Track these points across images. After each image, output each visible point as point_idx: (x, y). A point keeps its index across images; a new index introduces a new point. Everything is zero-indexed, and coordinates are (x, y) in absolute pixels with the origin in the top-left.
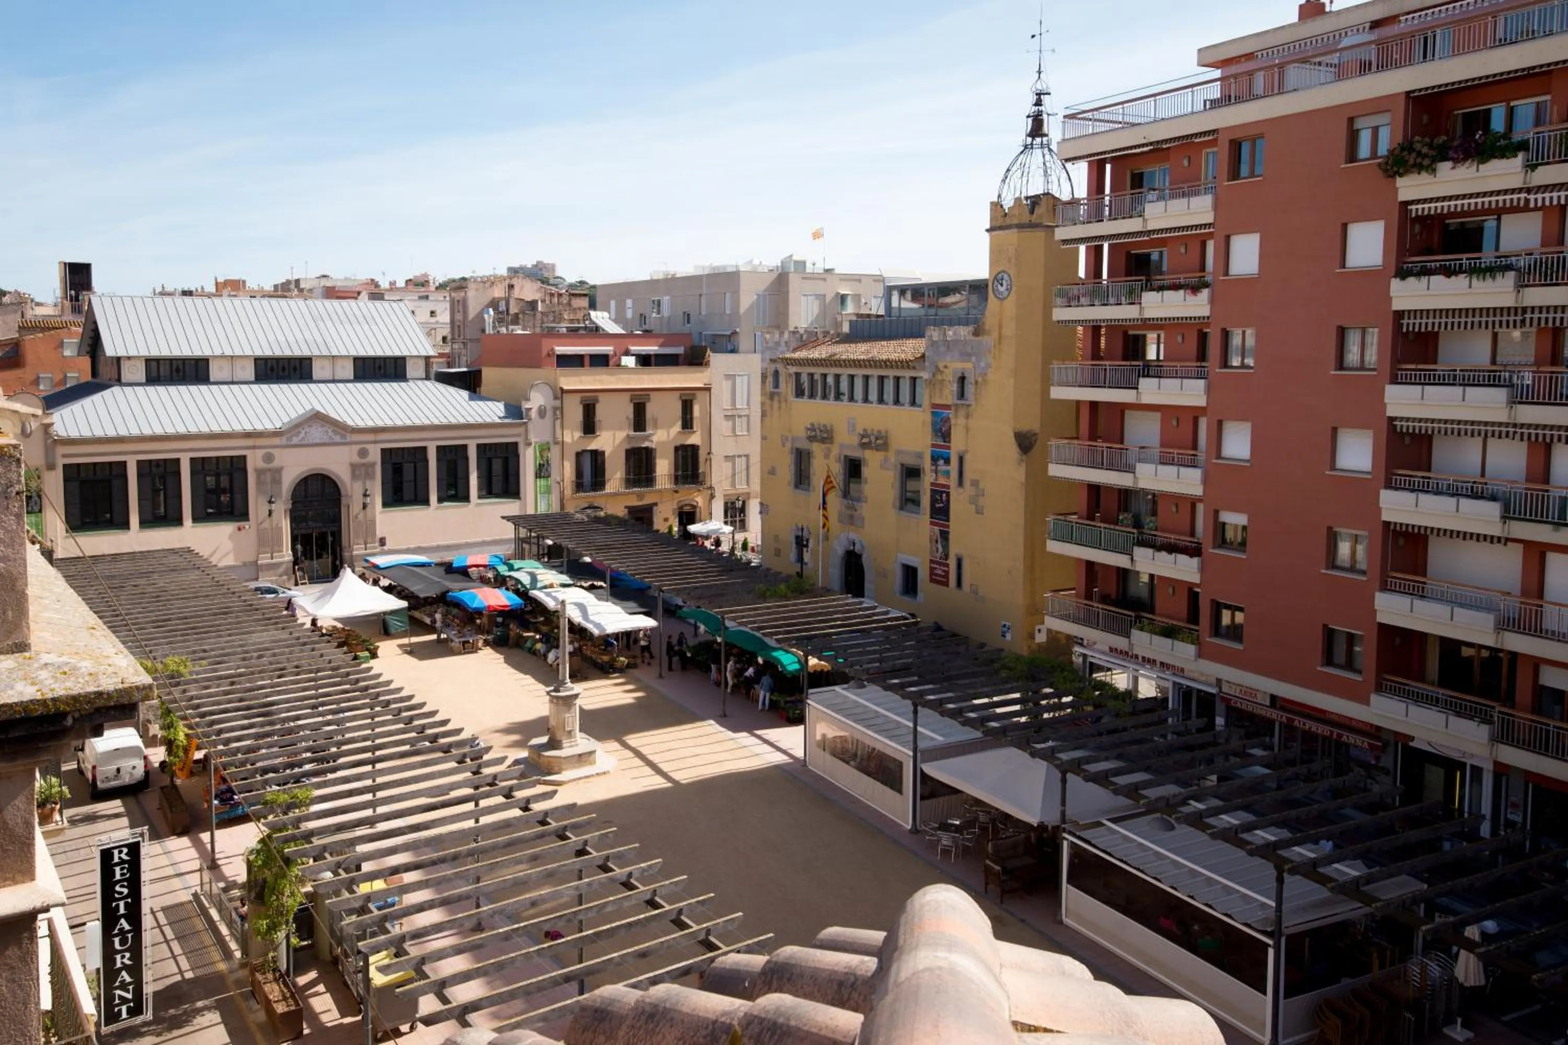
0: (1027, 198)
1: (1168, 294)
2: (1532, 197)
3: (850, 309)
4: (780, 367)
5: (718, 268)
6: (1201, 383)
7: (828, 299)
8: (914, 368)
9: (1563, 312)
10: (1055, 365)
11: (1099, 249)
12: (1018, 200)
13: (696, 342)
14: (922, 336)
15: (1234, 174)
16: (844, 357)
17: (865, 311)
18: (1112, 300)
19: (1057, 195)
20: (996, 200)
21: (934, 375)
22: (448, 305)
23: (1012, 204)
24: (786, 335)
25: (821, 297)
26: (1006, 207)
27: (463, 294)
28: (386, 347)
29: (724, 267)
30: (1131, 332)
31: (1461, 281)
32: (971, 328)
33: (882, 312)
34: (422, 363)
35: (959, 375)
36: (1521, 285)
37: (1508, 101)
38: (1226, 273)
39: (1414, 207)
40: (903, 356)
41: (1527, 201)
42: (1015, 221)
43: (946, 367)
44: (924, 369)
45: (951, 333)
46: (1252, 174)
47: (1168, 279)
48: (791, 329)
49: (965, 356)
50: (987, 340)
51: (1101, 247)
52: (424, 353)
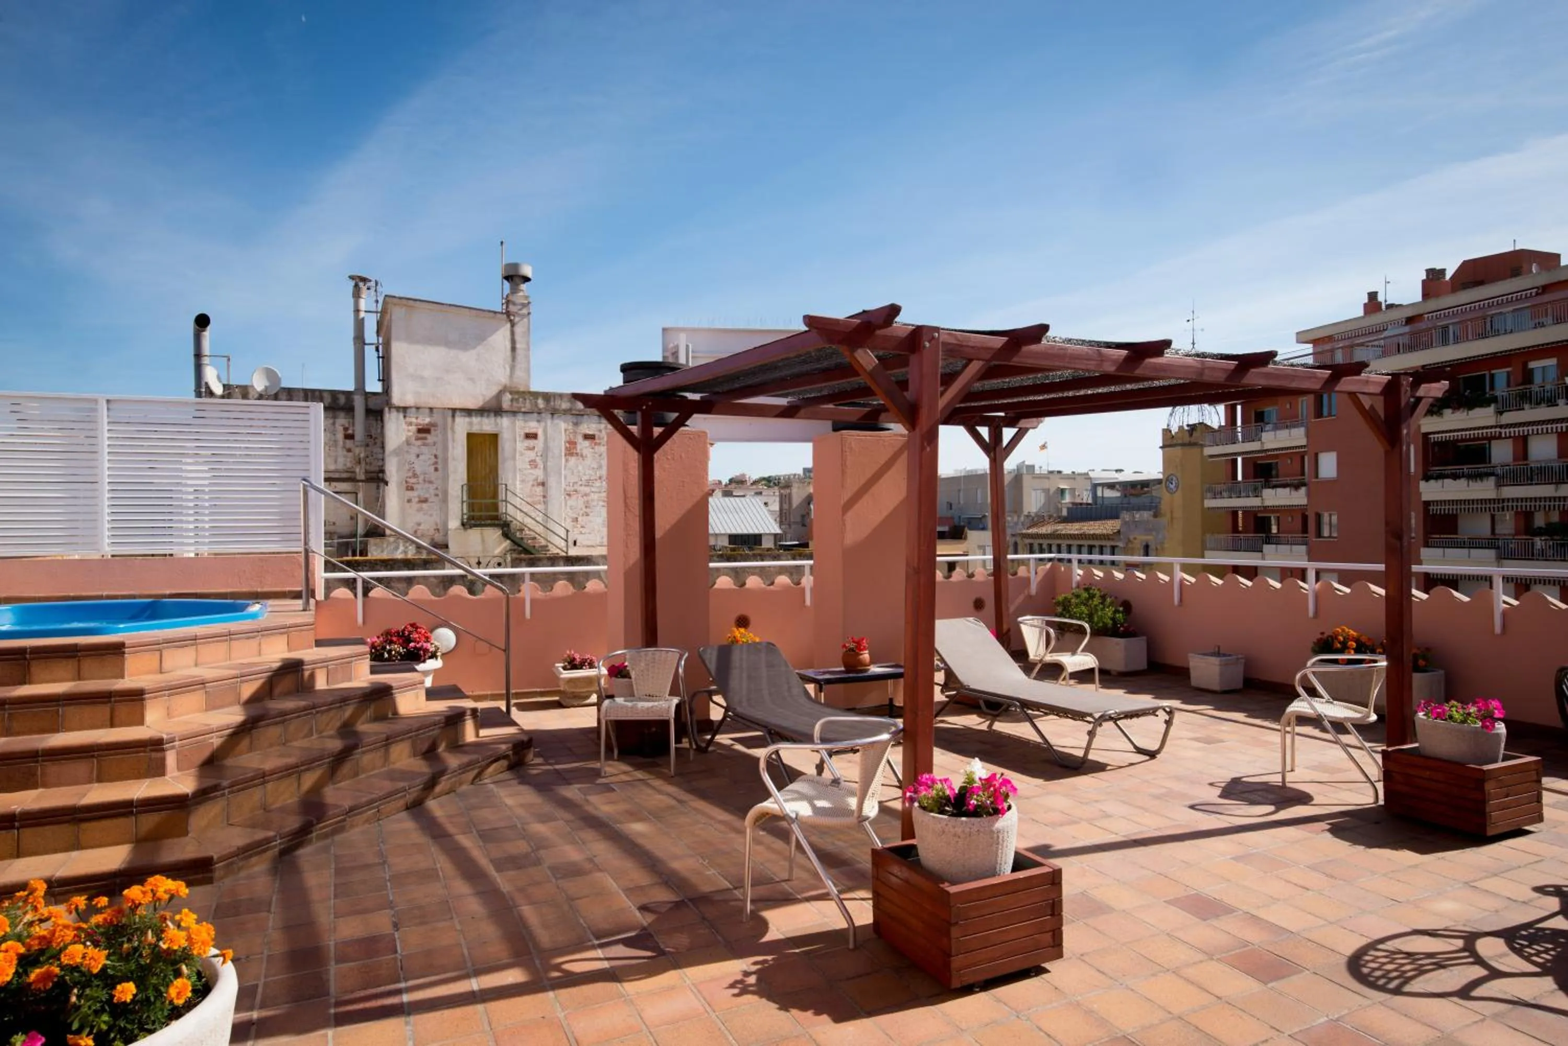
0: (1188, 425)
1: (1279, 490)
2: (1503, 431)
3: (1068, 499)
4: (1019, 540)
5: (972, 471)
6: (1304, 548)
7: (1051, 492)
8: (1113, 540)
9: (1565, 501)
10: (1208, 536)
11: (1235, 462)
12: (1181, 428)
13: (956, 521)
14: (1117, 517)
15: (1319, 414)
16: (1064, 532)
17: (1078, 500)
18: (1243, 494)
19: (1209, 424)
20: (1166, 427)
21: (1127, 544)
22: (778, 499)
23: (1177, 430)
24: (1022, 518)
25: (1046, 491)
26: (1173, 433)
27: (788, 491)
28: (749, 529)
29: (976, 471)
30: (1260, 515)
31: (1462, 482)
32: (1151, 513)
33: (1090, 501)
34: (772, 538)
35: (1144, 544)
36: (1499, 485)
37: (1490, 370)
38: (1317, 477)
39: (1432, 436)
40: (1105, 532)
41: (1500, 433)
42: (1180, 442)
43: (1135, 539)
44: (1120, 540)
45: (1137, 516)
46: (1330, 415)
47: (1282, 480)
48: (1026, 513)
49: (1148, 531)
50: (1164, 520)
51: (1236, 460)
52: (773, 532)
